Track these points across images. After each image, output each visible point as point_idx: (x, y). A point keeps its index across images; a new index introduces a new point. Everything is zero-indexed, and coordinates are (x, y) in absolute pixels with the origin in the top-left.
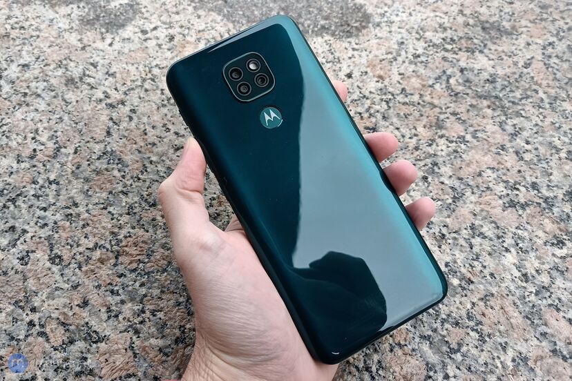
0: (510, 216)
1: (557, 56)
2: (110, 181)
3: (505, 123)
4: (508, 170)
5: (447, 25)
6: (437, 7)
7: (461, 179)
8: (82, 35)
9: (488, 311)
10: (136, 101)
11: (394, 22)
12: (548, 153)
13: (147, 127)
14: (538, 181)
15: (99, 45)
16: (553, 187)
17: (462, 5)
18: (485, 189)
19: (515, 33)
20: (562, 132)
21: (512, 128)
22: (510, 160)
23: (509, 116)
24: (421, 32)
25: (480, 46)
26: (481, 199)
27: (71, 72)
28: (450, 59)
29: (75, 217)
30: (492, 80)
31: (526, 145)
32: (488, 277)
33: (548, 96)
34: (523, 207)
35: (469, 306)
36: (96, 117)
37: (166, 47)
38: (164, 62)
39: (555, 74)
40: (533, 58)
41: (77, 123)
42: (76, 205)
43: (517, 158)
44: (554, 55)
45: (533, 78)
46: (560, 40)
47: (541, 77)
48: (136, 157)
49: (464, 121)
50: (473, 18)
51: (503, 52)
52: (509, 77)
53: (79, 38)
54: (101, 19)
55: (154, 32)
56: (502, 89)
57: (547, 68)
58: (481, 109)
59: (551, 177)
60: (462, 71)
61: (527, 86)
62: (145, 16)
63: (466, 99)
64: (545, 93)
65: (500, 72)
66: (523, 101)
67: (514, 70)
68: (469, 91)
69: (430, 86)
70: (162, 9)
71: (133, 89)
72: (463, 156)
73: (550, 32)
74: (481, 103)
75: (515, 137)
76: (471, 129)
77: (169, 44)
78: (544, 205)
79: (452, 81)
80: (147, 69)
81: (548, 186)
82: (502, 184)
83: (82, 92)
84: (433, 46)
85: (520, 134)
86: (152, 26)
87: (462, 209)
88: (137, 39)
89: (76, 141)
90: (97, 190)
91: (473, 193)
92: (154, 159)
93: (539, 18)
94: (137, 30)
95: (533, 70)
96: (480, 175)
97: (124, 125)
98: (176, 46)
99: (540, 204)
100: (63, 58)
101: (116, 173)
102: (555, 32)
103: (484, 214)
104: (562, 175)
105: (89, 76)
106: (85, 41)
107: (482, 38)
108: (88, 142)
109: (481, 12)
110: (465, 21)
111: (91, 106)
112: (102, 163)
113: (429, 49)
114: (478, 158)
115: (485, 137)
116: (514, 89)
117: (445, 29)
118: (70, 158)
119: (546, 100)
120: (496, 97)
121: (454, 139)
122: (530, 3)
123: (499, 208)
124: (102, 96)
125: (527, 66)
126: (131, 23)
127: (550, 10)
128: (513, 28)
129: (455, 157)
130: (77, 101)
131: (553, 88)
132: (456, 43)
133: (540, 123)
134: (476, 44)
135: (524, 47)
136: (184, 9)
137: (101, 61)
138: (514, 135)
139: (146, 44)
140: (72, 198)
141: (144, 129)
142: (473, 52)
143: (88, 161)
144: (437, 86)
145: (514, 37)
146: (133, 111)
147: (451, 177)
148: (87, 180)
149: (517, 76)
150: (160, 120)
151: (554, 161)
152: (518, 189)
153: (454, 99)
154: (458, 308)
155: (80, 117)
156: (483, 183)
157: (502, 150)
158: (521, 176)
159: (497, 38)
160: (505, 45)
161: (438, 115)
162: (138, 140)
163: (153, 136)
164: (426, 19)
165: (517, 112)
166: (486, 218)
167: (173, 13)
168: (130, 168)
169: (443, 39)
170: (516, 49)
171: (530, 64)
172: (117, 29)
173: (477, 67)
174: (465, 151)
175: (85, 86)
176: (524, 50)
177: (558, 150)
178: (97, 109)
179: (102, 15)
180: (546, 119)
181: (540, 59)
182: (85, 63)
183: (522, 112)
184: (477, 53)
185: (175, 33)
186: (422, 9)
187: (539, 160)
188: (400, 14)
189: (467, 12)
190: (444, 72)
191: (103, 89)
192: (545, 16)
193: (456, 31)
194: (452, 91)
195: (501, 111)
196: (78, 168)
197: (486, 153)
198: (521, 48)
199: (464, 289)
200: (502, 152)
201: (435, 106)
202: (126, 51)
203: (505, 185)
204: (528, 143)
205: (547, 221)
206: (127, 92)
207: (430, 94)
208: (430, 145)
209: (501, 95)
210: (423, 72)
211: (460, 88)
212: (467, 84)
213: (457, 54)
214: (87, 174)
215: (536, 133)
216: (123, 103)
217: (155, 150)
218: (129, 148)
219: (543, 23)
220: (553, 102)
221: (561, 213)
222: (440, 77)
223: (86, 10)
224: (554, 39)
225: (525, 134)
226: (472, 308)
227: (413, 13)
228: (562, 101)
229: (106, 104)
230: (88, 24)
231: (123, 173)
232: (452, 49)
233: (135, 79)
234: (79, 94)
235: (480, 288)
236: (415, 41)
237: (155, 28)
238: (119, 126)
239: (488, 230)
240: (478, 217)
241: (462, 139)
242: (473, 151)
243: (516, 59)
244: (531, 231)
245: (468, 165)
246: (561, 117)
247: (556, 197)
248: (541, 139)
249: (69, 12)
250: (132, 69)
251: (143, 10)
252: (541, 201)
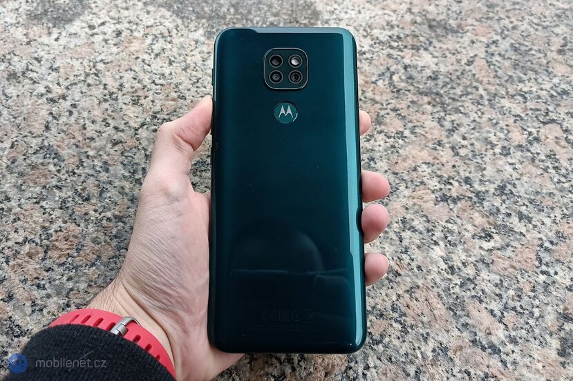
0: (441, 210)
1: (500, 54)
2: (44, 176)
3: (444, 119)
4: (443, 165)
5: (395, 23)
6: (386, 6)
7: (396, 174)
8: (28, 29)
9: (413, 304)
10: (77, 96)
11: (342, 19)
12: (484, 149)
13: (87, 121)
14: (471, 176)
15: (45, 39)
16: (485, 181)
17: (411, 3)
18: (419, 184)
19: (461, 31)
20: (499, 129)
21: (451, 124)
22: (446, 155)
23: (448, 112)
24: (368, 30)
25: (425, 44)
26: (415, 193)
27: (14, 66)
28: (395, 56)
29: (6, 212)
30: (434, 77)
31: (462, 141)
32: (416, 270)
33: (488, 92)
34: (455, 201)
35: (394, 298)
36: (36, 111)
37: (113, 42)
38: (110, 57)
39: (496, 71)
40: (476, 55)
41: (15, 118)
42: (8, 199)
43: (453, 154)
44: (497, 52)
45: (474, 75)
46: (504, 38)
47: (483, 75)
48: (74, 151)
49: (404, 117)
50: (420, 16)
51: (448, 49)
52: (451, 74)
53: (25, 32)
54: (49, 13)
55: (102, 27)
56: (444, 86)
57: (489, 66)
58: (422, 105)
59: (484, 172)
60: (406, 68)
61: (468, 83)
62: (93, 11)
63: (407, 95)
64: (485, 90)
65: (443, 69)
66: (463, 98)
67: (457, 68)
68: (411, 88)
69: (373, 83)
70: (112, 4)
71: (75, 84)
72: (400, 151)
73: (495, 31)
74: (422, 99)
75: (452, 133)
76: (410, 125)
77: (115, 39)
78: (475, 199)
79: (395, 78)
80: (92, 64)
81: (481, 180)
82: (436, 179)
83: (23, 86)
84: (379, 43)
85: (457, 129)
86: (100, 21)
87: (395, 203)
88: (84, 34)
89: (13, 136)
90: (31, 185)
91: (407, 188)
92: (91, 153)
93: (485, 16)
94: (84, 25)
95: (475, 68)
96: (415, 170)
97: (63, 119)
98: (123, 41)
99: (471, 198)
100: (7, 52)
101: (51, 167)
102: (499, 31)
103: (416, 207)
104: (495, 170)
105: (32, 71)
106: (31, 36)
107: (427, 36)
108: (26, 136)
109: (429, 10)
110: (412, 19)
111: (32, 101)
112: (38, 158)
113: (375, 46)
114: (415, 153)
115: (423, 133)
116: (455, 86)
117: (392, 27)
118: (6, 153)
119: (486, 97)
120: (437, 94)
121: (393, 135)
122: (478, 3)
123: (432, 202)
124: (43, 90)
125: (470, 63)
126: (79, 18)
127: (497, 9)
128: (459, 26)
129: (392, 152)
130: (18, 96)
131: (493, 85)
132: (402, 41)
133: (478, 119)
134: (421, 42)
135: (469, 45)
136: (134, 4)
137: (46, 56)
138: (451, 131)
139: (92, 39)
140: (5, 192)
141: (83, 123)
142: (418, 49)
143: (24, 155)
144: (380, 83)
145: (460, 35)
146: (74, 106)
147: (386, 171)
148: (21, 174)
149: (459, 73)
150: (100, 115)
151: (489, 156)
152: (451, 184)
153: (396, 95)
154: (383, 300)
155: (19, 111)
156: (417, 177)
157: (439, 145)
158: (455, 171)
159: (443, 36)
160: (450, 43)
161: (379, 111)
162: (76, 134)
163: (92, 130)
164: (374, 17)
165: (457, 108)
166: (417, 212)
167: (122, 8)
168: (66, 162)
169: (390, 37)
170: (460, 47)
171: (472, 62)
172: (65, 24)
173: (420, 64)
174: (402, 146)
175: (27, 80)
176: (468, 48)
177: (493, 146)
178: (37, 104)
179: (50, 10)
180: (484, 116)
181: (483, 56)
182: (29, 58)
183: (461, 108)
184: (422, 51)
185: (123, 29)
186: (371, 7)
187: (474, 156)
188: (349, 11)
189: (415, 10)
190: (388, 69)
191: (45, 83)
192: (491, 15)
193: (403, 28)
194: (395, 88)
195: (441, 107)
196: (13, 163)
197: (423, 149)
198: (465, 45)
199: (390, 281)
200: (438, 147)
201: (377, 103)
202: (72, 46)
203: (438, 179)
204: (464, 138)
205: (477, 214)
206: (69, 87)
207: (372, 91)
208: (368, 140)
209: (442, 92)
210: (367, 68)
211: (403, 85)
212: (410, 81)
213: (402, 51)
214: (21, 169)
215: (473, 129)
216: (64, 97)
217: (93, 144)
218: (66, 143)
219: (489, 22)
220: (492, 99)
221: (491, 207)
222: (383, 74)
223: (35, 5)
224: (499, 37)
225: (463, 130)
226: (397, 300)
227: (362, 11)
228: (501, 98)
229: (47, 99)
230: (35, 19)
231: (58, 168)
232: (398, 46)
233: (78, 74)
234: (21, 88)
235: (407, 280)
236: (362, 39)
237: (103, 24)
238: (58, 120)
239: (419, 223)
240: (410, 211)
241: (401, 135)
242: (411, 146)
243: (459, 56)
244: (460, 224)
245: (404, 160)
246: (498, 114)
247: (487, 191)
248: (477, 135)
249: (17, 7)
250: (76, 64)
251: (93, 5)
252: (472, 195)
